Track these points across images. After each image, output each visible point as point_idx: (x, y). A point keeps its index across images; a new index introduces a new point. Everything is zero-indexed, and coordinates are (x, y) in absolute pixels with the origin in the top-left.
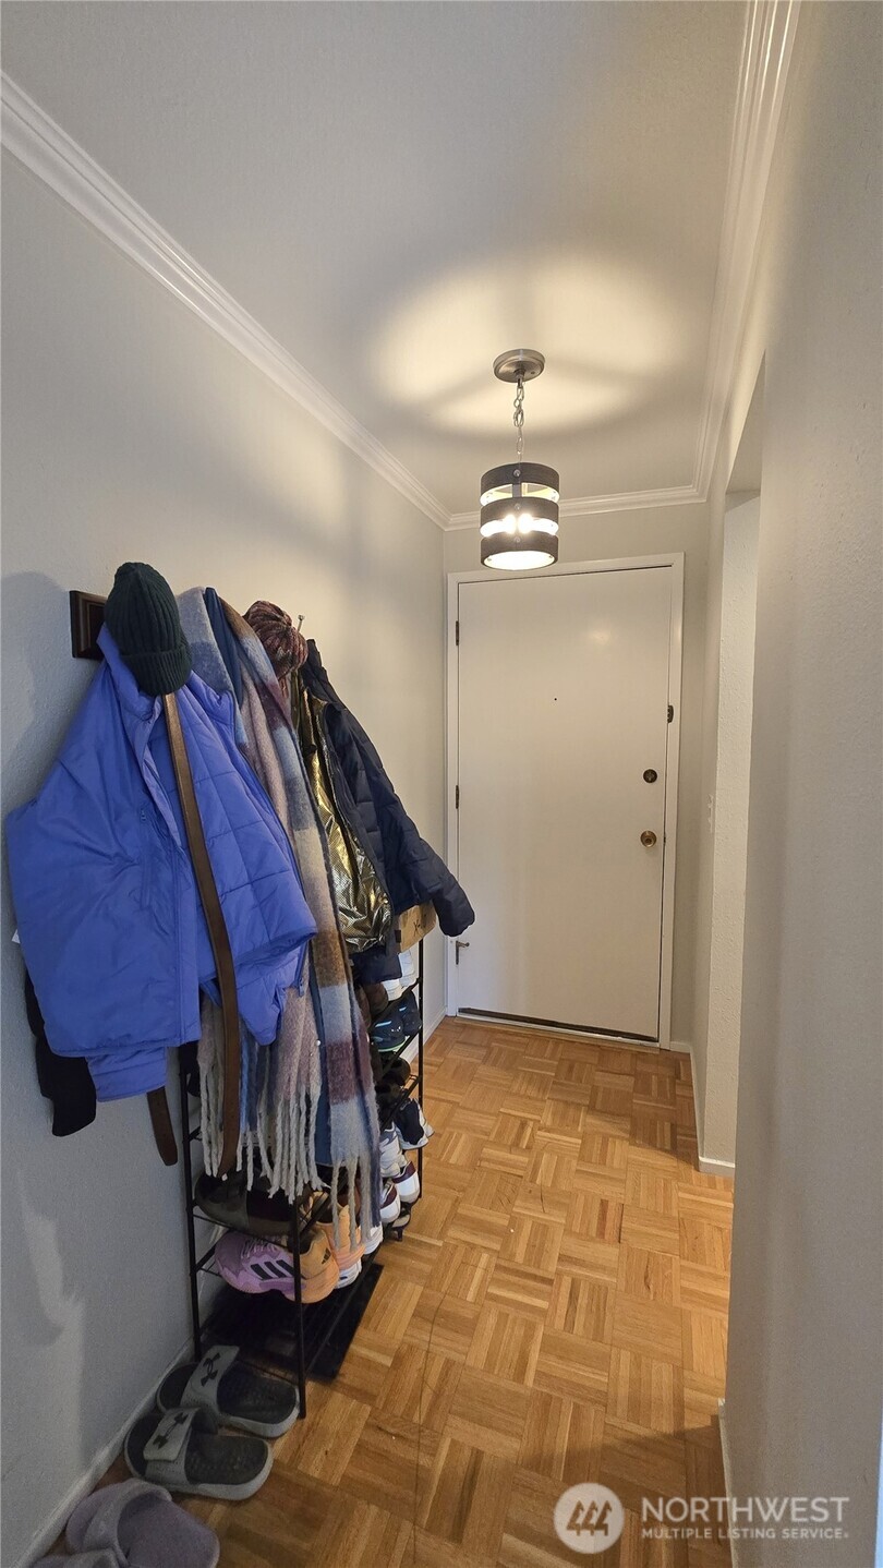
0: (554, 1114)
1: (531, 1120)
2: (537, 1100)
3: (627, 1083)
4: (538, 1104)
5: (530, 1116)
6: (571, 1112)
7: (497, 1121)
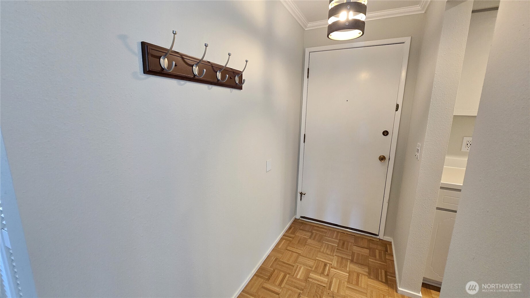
0: (337, 262)
1: (329, 263)
2: (331, 255)
3: (366, 252)
4: (331, 257)
5: (328, 262)
6: (344, 261)
7: (315, 263)
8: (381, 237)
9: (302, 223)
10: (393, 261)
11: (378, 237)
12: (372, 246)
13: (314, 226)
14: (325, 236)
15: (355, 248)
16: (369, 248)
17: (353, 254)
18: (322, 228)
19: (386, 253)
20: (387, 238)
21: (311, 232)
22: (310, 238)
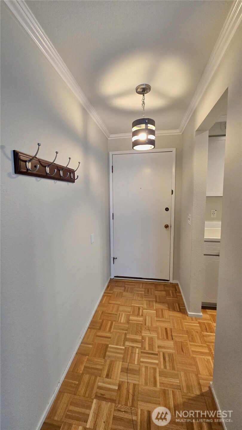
0: (147, 304)
1: (141, 307)
2: (141, 301)
3: (164, 293)
6: (151, 303)
7: (132, 308)
8: (171, 281)
9: (116, 281)
10: (181, 296)
11: (169, 282)
12: (167, 288)
13: (125, 282)
14: (135, 288)
15: (156, 292)
16: (165, 291)
17: (156, 297)
18: (131, 282)
19: (177, 291)
20: (175, 282)
21: (124, 287)
22: (124, 291)
